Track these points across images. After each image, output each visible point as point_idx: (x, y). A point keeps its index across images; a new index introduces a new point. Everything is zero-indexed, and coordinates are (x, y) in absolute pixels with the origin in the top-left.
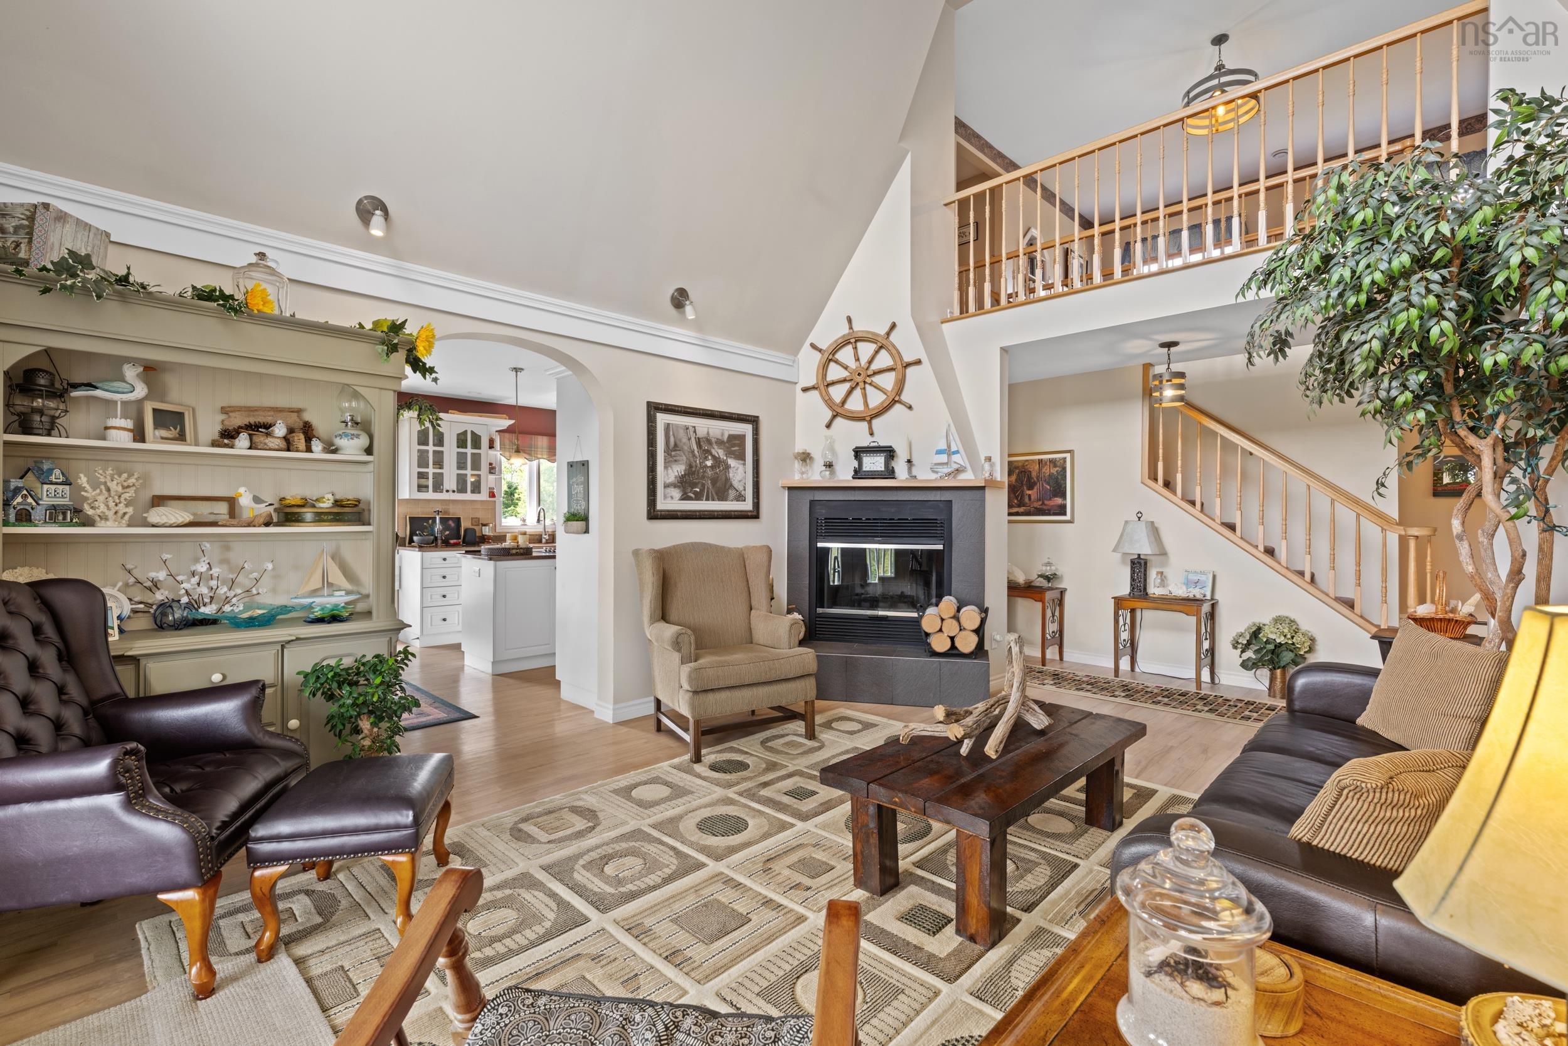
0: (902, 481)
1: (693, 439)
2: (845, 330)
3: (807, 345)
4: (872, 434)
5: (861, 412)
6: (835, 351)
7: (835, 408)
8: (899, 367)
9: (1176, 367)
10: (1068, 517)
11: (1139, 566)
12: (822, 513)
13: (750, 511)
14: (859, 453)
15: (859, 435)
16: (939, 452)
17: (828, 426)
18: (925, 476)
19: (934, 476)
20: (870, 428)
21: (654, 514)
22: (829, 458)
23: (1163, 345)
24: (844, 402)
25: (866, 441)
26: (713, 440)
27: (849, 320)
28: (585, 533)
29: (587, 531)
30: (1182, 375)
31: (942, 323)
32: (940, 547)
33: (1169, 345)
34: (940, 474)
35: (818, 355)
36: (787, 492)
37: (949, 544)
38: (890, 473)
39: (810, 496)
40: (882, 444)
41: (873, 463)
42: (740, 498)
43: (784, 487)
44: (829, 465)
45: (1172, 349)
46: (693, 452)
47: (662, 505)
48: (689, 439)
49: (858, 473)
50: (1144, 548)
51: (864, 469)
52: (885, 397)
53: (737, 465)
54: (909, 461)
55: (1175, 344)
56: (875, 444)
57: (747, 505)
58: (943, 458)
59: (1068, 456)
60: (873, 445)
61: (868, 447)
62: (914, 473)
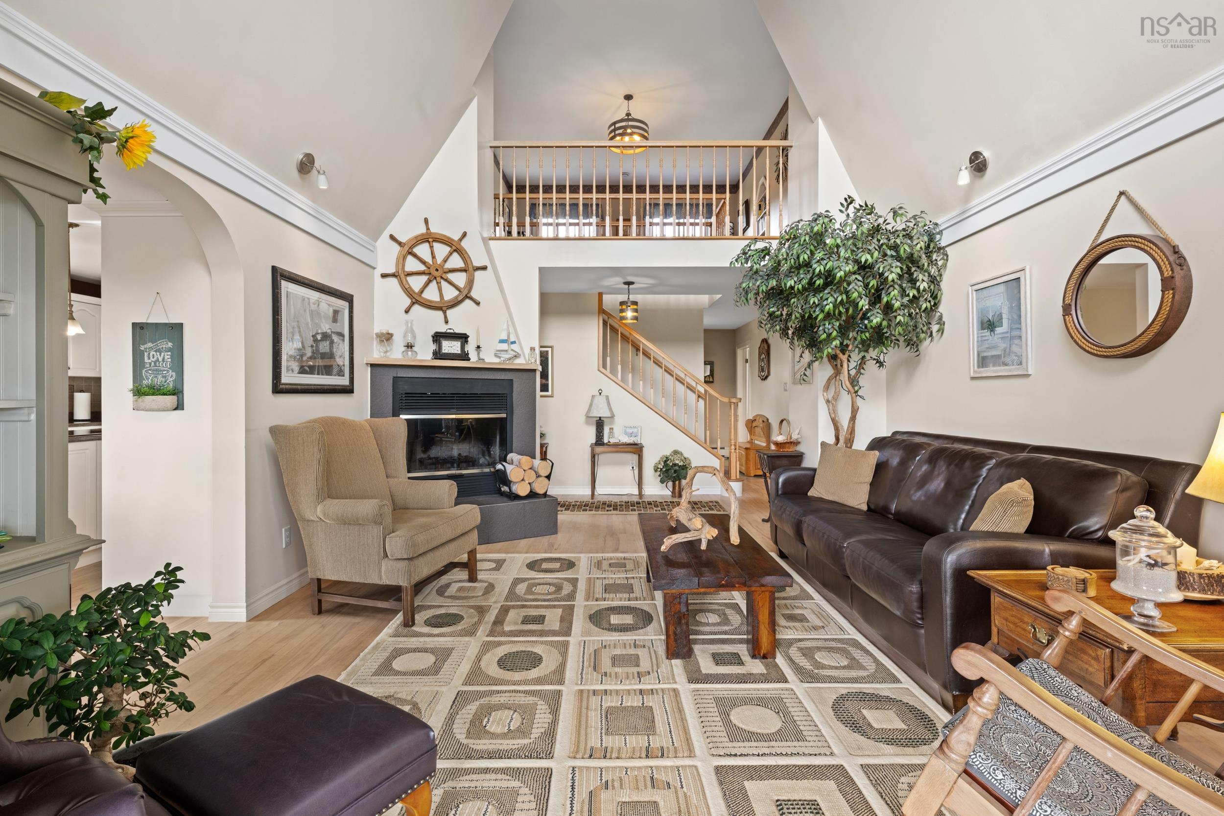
0: (473, 362)
1: (308, 311)
2: (423, 230)
3: (386, 235)
4: (447, 322)
5: (436, 302)
6: (411, 248)
7: (415, 296)
8: (471, 269)
9: (633, 298)
10: (549, 393)
11: (600, 424)
12: (405, 388)
13: (348, 386)
14: (438, 337)
15: (435, 322)
16: (502, 341)
17: (407, 312)
18: (490, 359)
19: (497, 360)
20: (446, 317)
21: (278, 388)
22: (410, 339)
23: (625, 283)
24: (422, 291)
25: (443, 328)
26: (322, 314)
27: (426, 221)
28: (176, 409)
29: (179, 406)
30: (635, 303)
31: (490, 239)
32: (504, 416)
33: (629, 283)
34: (502, 359)
35: (397, 248)
36: (369, 369)
37: (511, 413)
38: (464, 356)
39: (394, 373)
40: (457, 331)
41: (451, 347)
42: (341, 373)
43: (367, 364)
44: (409, 346)
45: (631, 286)
46: (307, 324)
47: (287, 378)
48: (305, 311)
49: (438, 355)
50: (604, 413)
51: (443, 352)
52: (457, 293)
53: (339, 341)
54: (478, 347)
55: (632, 283)
56: (451, 331)
57: (344, 381)
58: (504, 346)
59: (549, 350)
60: (449, 331)
61: (445, 333)
62: (482, 356)
